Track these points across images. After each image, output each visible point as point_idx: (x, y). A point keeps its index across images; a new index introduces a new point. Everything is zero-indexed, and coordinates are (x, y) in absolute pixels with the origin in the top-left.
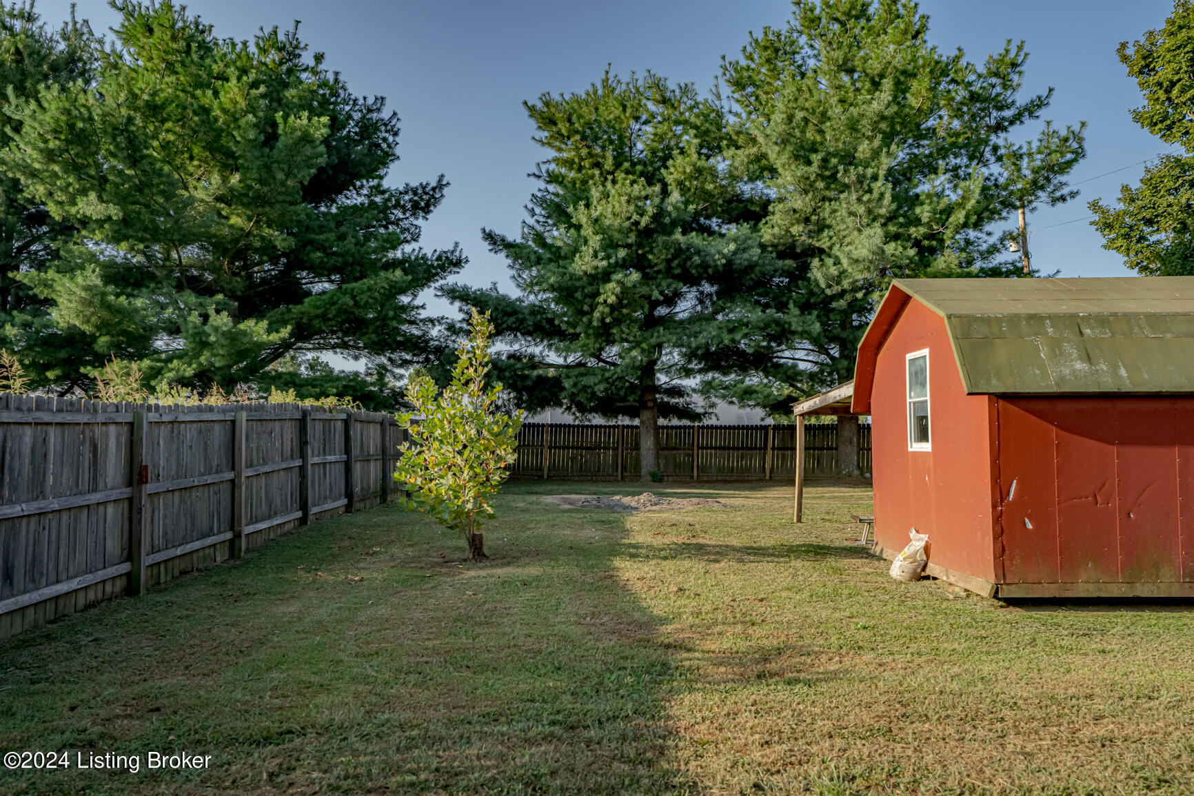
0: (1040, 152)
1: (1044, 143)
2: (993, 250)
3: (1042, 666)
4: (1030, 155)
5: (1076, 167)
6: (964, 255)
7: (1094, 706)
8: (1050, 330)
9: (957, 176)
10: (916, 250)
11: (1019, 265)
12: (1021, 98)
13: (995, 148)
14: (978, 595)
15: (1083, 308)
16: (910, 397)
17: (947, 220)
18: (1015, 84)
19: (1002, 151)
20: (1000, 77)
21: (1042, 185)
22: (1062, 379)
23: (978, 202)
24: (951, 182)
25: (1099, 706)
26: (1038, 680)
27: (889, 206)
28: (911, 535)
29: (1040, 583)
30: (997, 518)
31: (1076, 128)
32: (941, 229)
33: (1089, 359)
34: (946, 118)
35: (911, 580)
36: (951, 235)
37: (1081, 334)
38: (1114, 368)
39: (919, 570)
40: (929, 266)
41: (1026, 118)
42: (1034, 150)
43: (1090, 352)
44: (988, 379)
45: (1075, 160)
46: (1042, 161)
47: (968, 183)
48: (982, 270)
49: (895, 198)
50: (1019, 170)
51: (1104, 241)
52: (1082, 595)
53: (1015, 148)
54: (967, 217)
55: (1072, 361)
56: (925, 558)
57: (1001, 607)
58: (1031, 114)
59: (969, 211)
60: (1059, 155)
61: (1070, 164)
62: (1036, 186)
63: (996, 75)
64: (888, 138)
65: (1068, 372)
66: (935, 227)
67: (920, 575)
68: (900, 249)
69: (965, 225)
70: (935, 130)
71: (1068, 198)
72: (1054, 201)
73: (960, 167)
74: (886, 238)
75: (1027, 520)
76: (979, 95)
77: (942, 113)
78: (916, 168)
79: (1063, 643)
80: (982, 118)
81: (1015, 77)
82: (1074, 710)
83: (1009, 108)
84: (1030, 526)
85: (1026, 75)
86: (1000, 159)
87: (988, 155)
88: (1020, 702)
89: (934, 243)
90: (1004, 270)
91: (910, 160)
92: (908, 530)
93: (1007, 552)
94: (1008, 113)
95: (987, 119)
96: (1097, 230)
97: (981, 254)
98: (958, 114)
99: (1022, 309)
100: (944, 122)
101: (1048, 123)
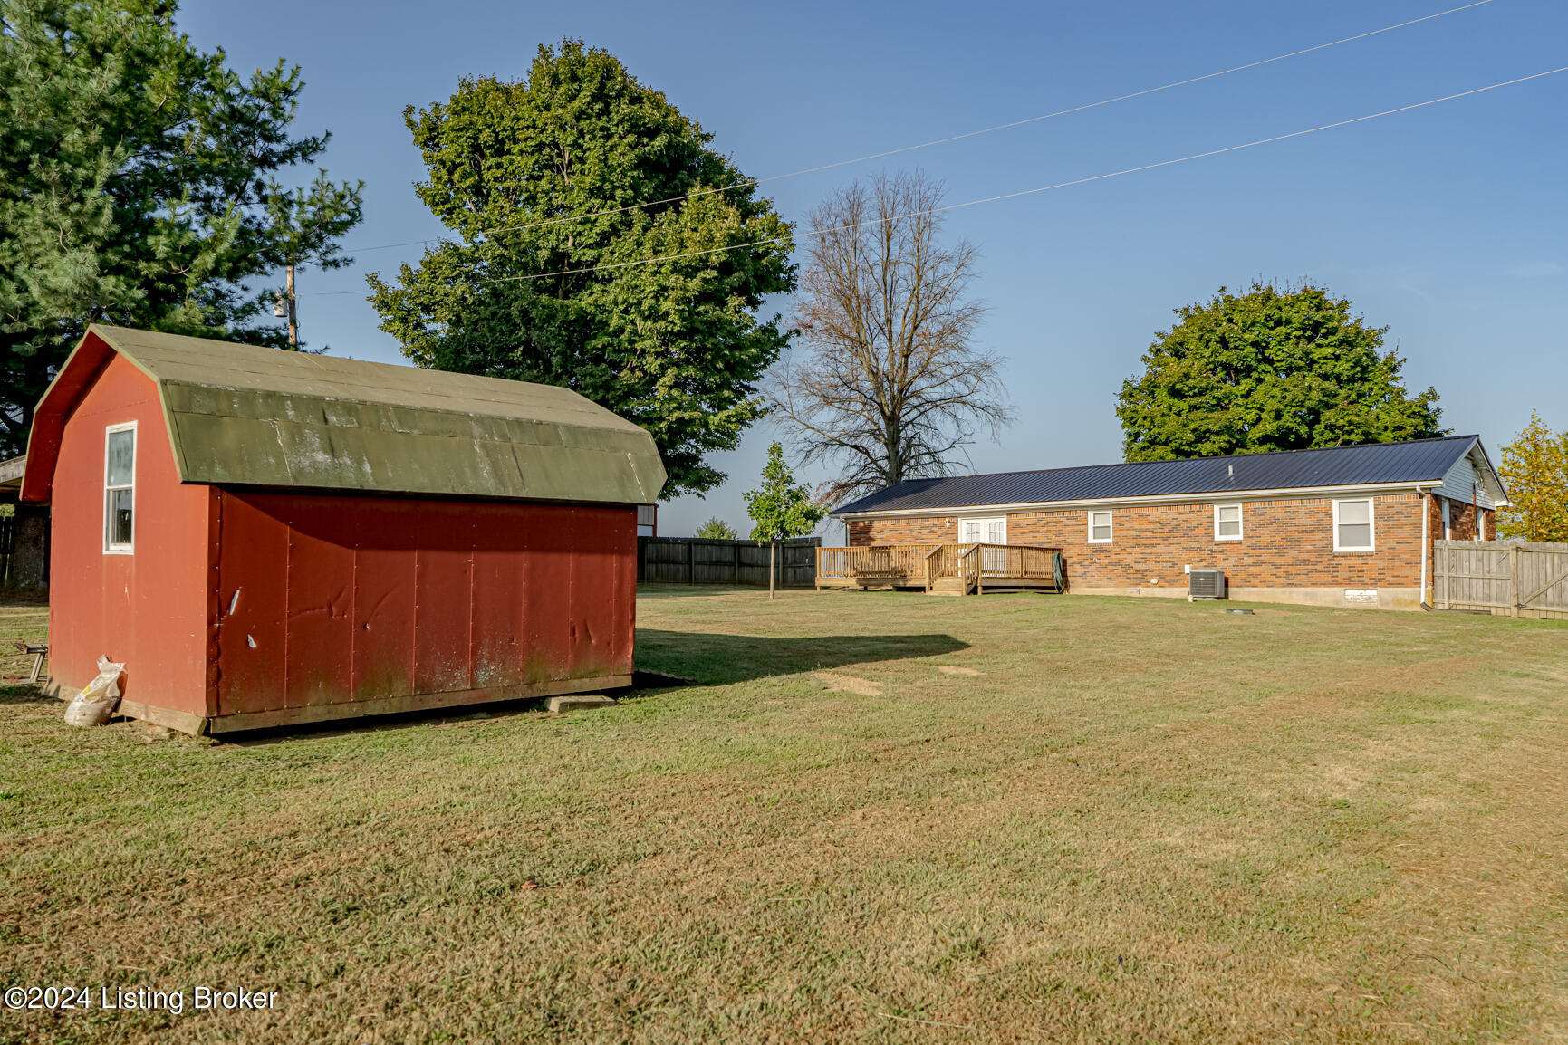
0: (312, 204)
1: (318, 195)
2: (249, 309)
3: (248, 808)
4: (300, 204)
5: (352, 230)
6: (211, 309)
7: (297, 844)
8: (291, 413)
9: (208, 208)
10: (146, 292)
11: (283, 333)
12: (295, 133)
13: (260, 186)
14: (184, 734)
15: (330, 392)
16: (109, 484)
17: (191, 261)
18: (286, 114)
19: (267, 192)
20: (268, 100)
21: (313, 243)
22: (300, 472)
23: (233, 247)
24: (201, 214)
25: (304, 842)
26: (238, 826)
27: (110, 226)
28: (100, 665)
29: (262, 711)
30: (213, 638)
31: (354, 187)
32: (182, 272)
33: (332, 450)
34: (198, 131)
35: (95, 725)
36: (194, 281)
37: (326, 421)
38: (359, 462)
39: (108, 711)
40: (164, 316)
41: (298, 158)
42: (305, 200)
43: (335, 444)
44: (211, 466)
45: (351, 223)
46: (314, 214)
47: (221, 220)
48: (236, 331)
49: (117, 217)
50: (287, 219)
51: (381, 322)
52: (310, 720)
53: (284, 191)
54: (218, 262)
55: (313, 450)
56: (117, 693)
57: (213, 745)
58: (304, 156)
59: (221, 255)
60: (333, 212)
61: (345, 225)
62: (306, 242)
63: (265, 96)
64: (113, 135)
65: (307, 463)
66: (174, 267)
67: (109, 716)
68: (124, 287)
69: (215, 272)
70: (182, 142)
71: (341, 264)
72: (326, 264)
73: (213, 198)
74: (102, 268)
75: (250, 638)
76: (242, 115)
77: (193, 122)
78: (153, 184)
79: (277, 778)
80: (244, 144)
81: (288, 106)
82: (273, 854)
83: (278, 142)
84: (253, 645)
85: (301, 107)
86: (264, 200)
87: (250, 191)
88: (210, 856)
89: (172, 287)
90: (265, 336)
91: (146, 172)
92: (97, 658)
93: (224, 677)
94: (278, 147)
95: (251, 147)
96: (374, 307)
97: (235, 312)
98: (213, 129)
99: (259, 384)
100: (193, 134)
101: (323, 172)
